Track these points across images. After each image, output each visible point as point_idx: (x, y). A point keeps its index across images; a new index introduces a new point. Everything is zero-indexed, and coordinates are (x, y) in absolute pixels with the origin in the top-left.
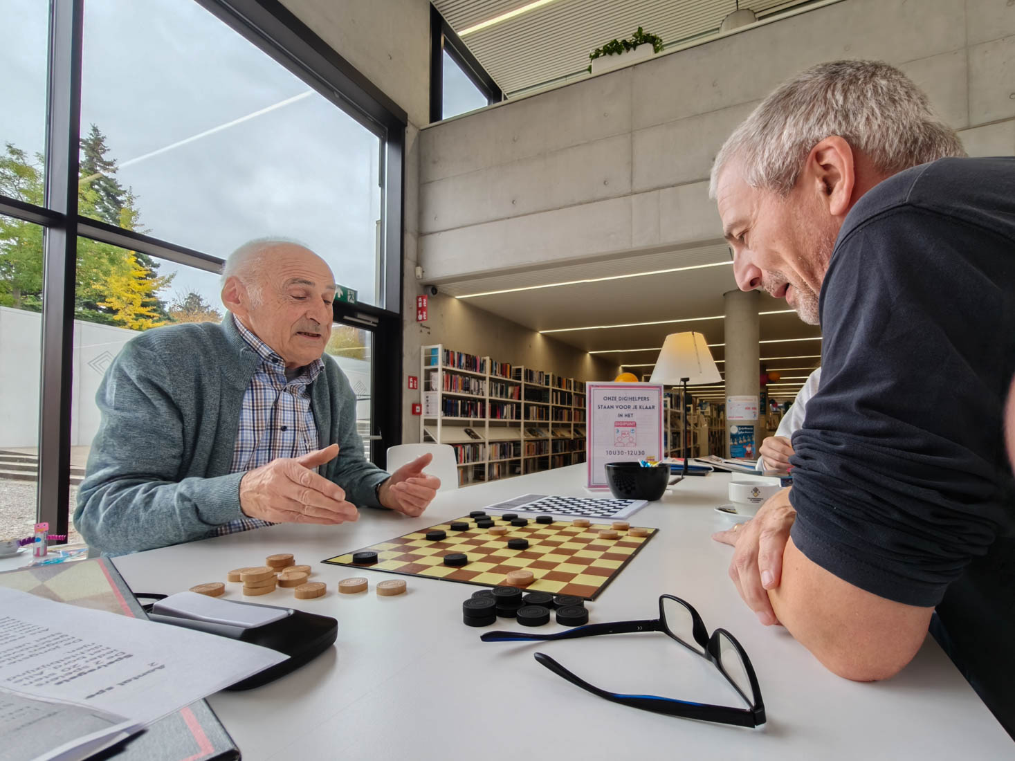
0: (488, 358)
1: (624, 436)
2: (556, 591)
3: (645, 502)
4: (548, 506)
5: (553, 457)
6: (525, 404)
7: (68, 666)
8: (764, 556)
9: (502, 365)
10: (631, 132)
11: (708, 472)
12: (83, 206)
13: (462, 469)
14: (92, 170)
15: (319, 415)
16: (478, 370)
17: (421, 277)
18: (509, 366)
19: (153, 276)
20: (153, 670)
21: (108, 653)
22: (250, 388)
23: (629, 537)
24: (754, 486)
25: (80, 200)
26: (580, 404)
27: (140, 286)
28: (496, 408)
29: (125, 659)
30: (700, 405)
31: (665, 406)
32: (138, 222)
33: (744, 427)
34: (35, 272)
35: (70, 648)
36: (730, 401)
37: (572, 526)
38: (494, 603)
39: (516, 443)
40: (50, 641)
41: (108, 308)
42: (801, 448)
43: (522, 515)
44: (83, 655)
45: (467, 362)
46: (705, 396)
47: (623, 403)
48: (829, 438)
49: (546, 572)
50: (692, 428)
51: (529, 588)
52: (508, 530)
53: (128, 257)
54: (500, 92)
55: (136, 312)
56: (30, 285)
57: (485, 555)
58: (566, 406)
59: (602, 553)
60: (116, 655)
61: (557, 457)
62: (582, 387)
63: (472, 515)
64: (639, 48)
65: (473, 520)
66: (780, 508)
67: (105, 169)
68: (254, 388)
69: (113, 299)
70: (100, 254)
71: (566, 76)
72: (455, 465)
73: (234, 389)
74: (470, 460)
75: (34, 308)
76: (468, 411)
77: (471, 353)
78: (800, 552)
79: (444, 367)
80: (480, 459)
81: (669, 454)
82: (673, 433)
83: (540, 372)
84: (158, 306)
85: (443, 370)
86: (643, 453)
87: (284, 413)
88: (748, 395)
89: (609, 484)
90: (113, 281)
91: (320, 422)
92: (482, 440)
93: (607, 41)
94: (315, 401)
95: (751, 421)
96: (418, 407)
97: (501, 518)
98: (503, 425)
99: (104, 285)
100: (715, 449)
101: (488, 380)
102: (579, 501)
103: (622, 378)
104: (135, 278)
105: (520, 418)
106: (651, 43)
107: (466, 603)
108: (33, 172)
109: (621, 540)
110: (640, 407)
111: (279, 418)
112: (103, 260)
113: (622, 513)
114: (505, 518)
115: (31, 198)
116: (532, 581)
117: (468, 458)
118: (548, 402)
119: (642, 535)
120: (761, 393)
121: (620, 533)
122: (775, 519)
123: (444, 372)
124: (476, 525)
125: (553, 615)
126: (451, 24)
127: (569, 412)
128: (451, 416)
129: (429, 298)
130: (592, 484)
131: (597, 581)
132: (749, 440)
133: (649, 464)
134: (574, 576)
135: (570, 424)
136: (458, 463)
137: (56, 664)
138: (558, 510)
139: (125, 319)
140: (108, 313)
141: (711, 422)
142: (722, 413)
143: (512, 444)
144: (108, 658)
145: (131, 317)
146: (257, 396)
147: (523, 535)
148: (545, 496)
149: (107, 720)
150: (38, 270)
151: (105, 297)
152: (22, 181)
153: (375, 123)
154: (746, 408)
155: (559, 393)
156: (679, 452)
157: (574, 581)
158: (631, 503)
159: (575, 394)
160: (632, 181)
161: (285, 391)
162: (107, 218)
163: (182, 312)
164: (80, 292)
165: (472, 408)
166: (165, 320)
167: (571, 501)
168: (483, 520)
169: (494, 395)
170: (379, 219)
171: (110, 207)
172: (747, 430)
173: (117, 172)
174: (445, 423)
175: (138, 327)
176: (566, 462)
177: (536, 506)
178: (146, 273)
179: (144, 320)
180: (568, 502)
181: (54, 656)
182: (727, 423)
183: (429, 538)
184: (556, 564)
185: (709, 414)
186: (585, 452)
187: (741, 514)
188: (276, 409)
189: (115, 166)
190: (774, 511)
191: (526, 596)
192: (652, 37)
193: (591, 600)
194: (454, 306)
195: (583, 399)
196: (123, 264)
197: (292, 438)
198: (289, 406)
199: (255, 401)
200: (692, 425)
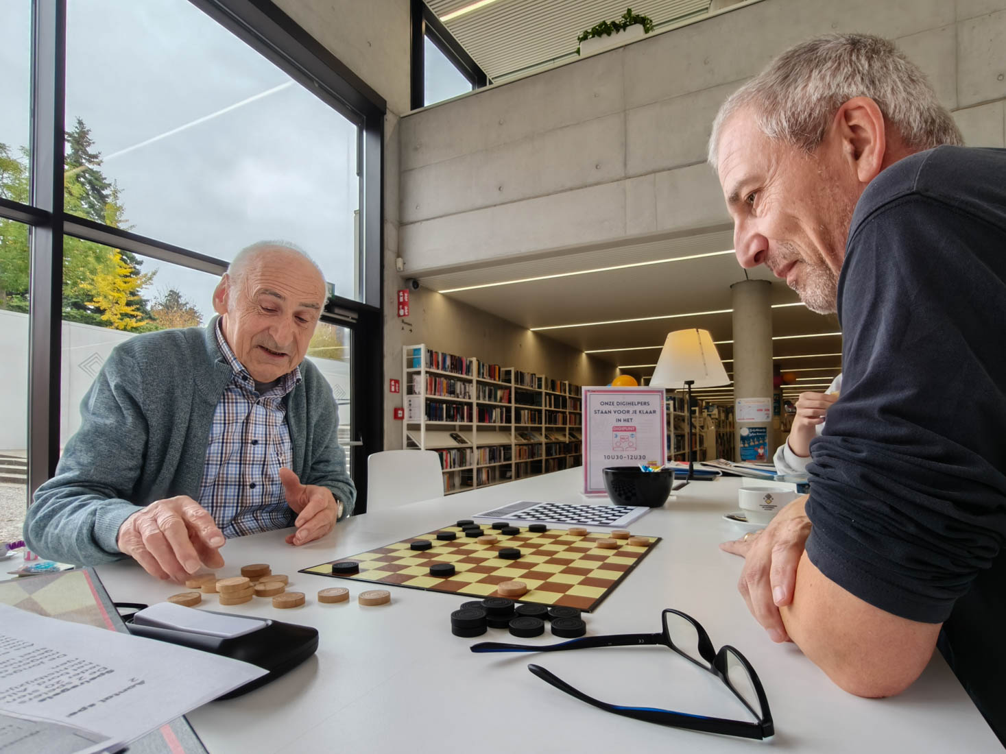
0: (474, 360)
1: (623, 440)
2: (551, 602)
3: (646, 509)
4: (542, 513)
5: (547, 460)
6: (515, 407)
7: (51, 682)
8: (777, 571)
9: (490, 366)
10: (625, 111)
11: (716, 477)
12: (69, 202)
13: (448, 475)
14: (78, 163)
15: (294, 428)
16: (464, 372)
17: (402, 269)
18: (497, 367)
19: (137, 273)
20: (134, 686)
21: (91, 668)
22: (222, 401)
23: (629, 547)
24: (766, 493)
25: (66, 195)
26: (575, 408)
27: (125, 285)
28: (485, 412)
29: (107, 675)
30: (707, 407)
31: (668, 409)
32: (122, 218)
33: (755, 428)
34: (21, 271)
35: (54, 664)
36: (739, 403)
37: (567, 534)
38: (485, 614)
39: (507, 448)
40: (35, 657)
41: (96, 307)
42: (820, 456)
43: (513, 524)
44: (66, 671)
45: (452, 364)
46: (711, 399)
47: (621, 408)
48: (849, 445)
49: (540, 582)
50: (698, 430)
51: (522, 599)
52: (499, 539)
53: (113, 255)
54: (485, 76)
55: (121, 312)
56: (15, 284)
57: (474, 565)
58: (561, 410)
59: (600, 563)
60: (98, 671)
61: (551, 461)
62: (578, 390)
63: (459, 524)
64: (629, 29)
65: (461, 529)
66: (795, 518)
67: (90, 162)
68: (226, 401)
69: (100, 299)
70: (86, 252)
71: (554, 59)
72: (440, 471)
73: (206, 402)
74: (456, 465)
75: (20, 309)
76: (454, 415)
77: (457, 354)
78: (815, 567)
79: (428, 370)
80: (468, 463)
81: (673, 458)
82: (677, 436)
83: (532, 374)
84: (141, 304)
85: (427, 372)
86: (644, 457)
87: (255, 427)
88: (758, 397)
89: (607, 490)
90: (100, 280)
91: (296, 435)
92: (469, 444)
93: (595, 22)
94: (291, 414)
95: (763, 423)
96: (400, 412)
97: (491, 526)
98: (493, 429)
99: (91, 284)
100: (724, 451)
101: (474, 382)
102: (575, 508)
103: (621, 381)
104: (120, 276)
105: (510, 422)
106: (641, 24)
107: (455, 614)
108: (17, 166)
109: (620, 550)
110: (640, 412)
111: (250, 431)
112: (89, 259)
113: (621, 521)
114: (495, 527)
115: (14, 193)
116: (525, 592)
117: (454, 464)
118: (541, 406)
119: (643, 544)
120: (775, 395)
121: (620, 542)
122: (789, 530)
123: (428, 375)
124: (464, 534)
125: (548, 626)
126: (433, 9)
127: (564, 417)
128: (436, 420)
129: (410, 292)
130: (589, 490)
131: (595, 592)
132: (761, 442)
133: (651, 469)
134: (570, 586)
135: (565, 428)
136: (443, 469)
137: (40, 681)
138: (552, 518)
139: (111, 319)
140: (95, 313)
141: (719, 424)
142: (730, 415)
143: (502, 449)
144: (91, 674)
145: (117, 317)
146: (229, 410)
147: (514, 545)
148: (538, 503)
149: (88, 739)
150: (25, 270)
151: (93, 296)
152: (5, 175)
153: (353, 111)
154: (758, 410)
155: (553, 397)
156: (684, 454)
157: (570, 592)
158: (632, 510)
159: (569, 397)
160: (625, 165)
161: (258, 403)
162: (92, 215)
163: (162, 310)
164: (67, 291)
165: (458, 412)
166: (147, 319)
167: (567, 508)
168: (471, 529)
169: (481, 398)
170: (358, 209)
171: (96, 203)
172: (759, 432)
173: (101, 164)
174: (429, 428)
175: (123, 327)
176: (561, 465)
177: (528, 514)
178: (130, 270)
179: (128, 319)
180: (563, 509)
181: (39, 672)
182: (736, 426)
183: (413, 548)
184: (551, 575)
185: (717, 417)
186: (581, 455)
187: (753, 522)
188: (247, 423)
189: (100, 158)
190: (789, 521)
191: (518, 607)
192: (642, 18)
193: (588, 612)
194: (437, 300)
195: (579, 403)
196: (108, 262)
197: (264, 452)
198: (261, 420)
199: (227, 415)
200: (698, 428)
